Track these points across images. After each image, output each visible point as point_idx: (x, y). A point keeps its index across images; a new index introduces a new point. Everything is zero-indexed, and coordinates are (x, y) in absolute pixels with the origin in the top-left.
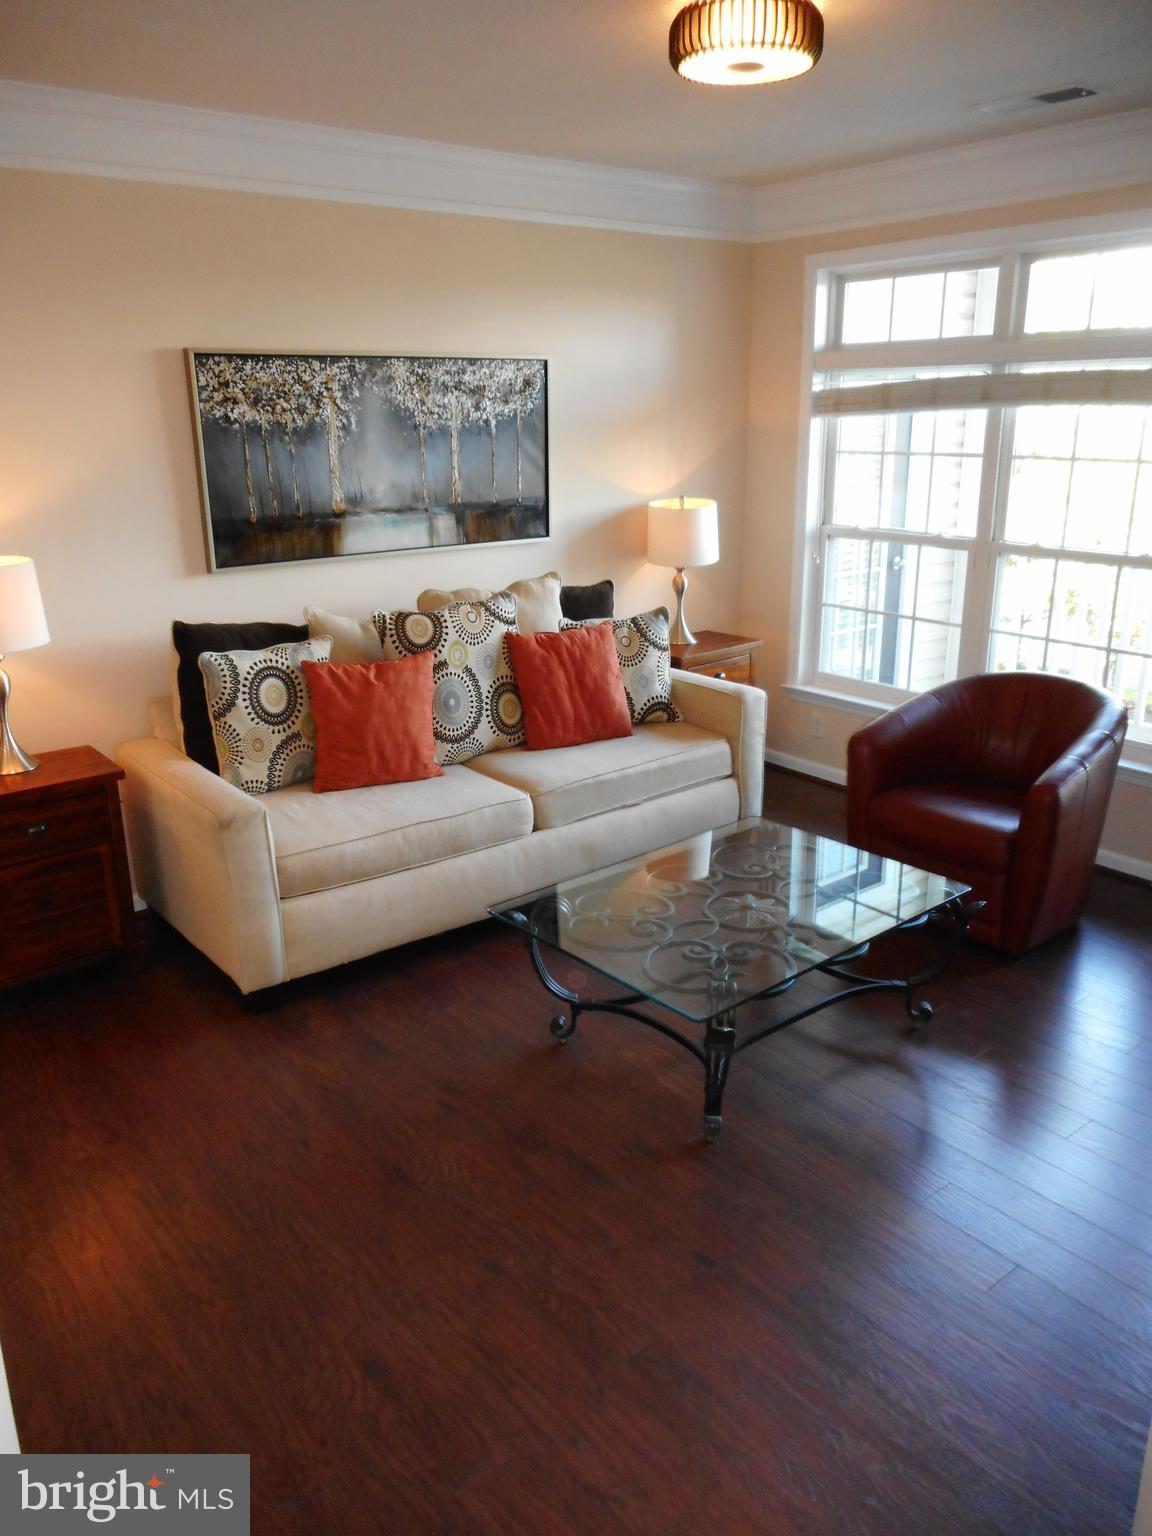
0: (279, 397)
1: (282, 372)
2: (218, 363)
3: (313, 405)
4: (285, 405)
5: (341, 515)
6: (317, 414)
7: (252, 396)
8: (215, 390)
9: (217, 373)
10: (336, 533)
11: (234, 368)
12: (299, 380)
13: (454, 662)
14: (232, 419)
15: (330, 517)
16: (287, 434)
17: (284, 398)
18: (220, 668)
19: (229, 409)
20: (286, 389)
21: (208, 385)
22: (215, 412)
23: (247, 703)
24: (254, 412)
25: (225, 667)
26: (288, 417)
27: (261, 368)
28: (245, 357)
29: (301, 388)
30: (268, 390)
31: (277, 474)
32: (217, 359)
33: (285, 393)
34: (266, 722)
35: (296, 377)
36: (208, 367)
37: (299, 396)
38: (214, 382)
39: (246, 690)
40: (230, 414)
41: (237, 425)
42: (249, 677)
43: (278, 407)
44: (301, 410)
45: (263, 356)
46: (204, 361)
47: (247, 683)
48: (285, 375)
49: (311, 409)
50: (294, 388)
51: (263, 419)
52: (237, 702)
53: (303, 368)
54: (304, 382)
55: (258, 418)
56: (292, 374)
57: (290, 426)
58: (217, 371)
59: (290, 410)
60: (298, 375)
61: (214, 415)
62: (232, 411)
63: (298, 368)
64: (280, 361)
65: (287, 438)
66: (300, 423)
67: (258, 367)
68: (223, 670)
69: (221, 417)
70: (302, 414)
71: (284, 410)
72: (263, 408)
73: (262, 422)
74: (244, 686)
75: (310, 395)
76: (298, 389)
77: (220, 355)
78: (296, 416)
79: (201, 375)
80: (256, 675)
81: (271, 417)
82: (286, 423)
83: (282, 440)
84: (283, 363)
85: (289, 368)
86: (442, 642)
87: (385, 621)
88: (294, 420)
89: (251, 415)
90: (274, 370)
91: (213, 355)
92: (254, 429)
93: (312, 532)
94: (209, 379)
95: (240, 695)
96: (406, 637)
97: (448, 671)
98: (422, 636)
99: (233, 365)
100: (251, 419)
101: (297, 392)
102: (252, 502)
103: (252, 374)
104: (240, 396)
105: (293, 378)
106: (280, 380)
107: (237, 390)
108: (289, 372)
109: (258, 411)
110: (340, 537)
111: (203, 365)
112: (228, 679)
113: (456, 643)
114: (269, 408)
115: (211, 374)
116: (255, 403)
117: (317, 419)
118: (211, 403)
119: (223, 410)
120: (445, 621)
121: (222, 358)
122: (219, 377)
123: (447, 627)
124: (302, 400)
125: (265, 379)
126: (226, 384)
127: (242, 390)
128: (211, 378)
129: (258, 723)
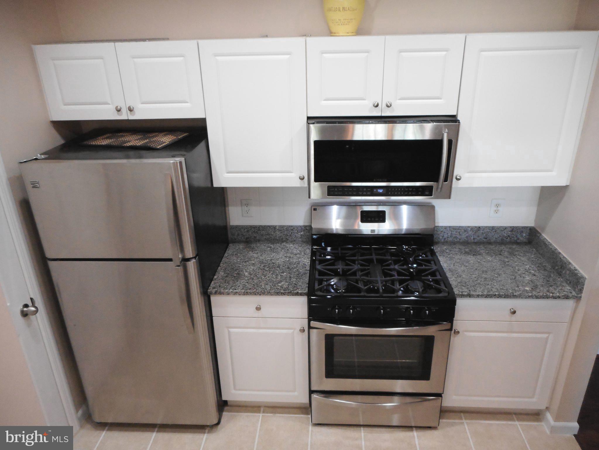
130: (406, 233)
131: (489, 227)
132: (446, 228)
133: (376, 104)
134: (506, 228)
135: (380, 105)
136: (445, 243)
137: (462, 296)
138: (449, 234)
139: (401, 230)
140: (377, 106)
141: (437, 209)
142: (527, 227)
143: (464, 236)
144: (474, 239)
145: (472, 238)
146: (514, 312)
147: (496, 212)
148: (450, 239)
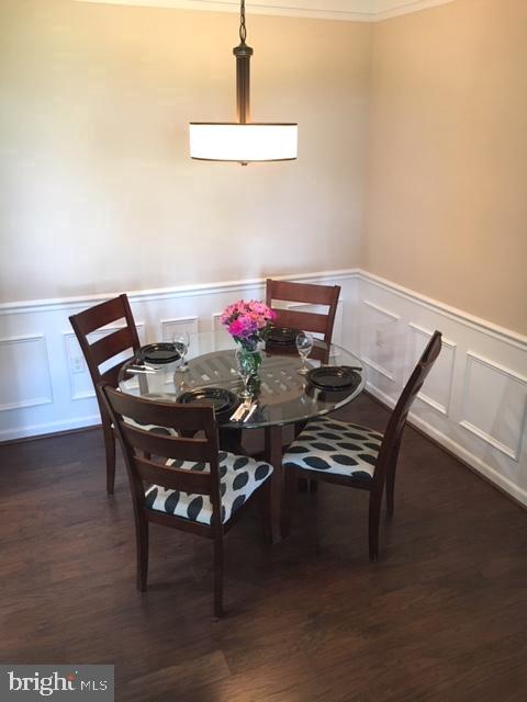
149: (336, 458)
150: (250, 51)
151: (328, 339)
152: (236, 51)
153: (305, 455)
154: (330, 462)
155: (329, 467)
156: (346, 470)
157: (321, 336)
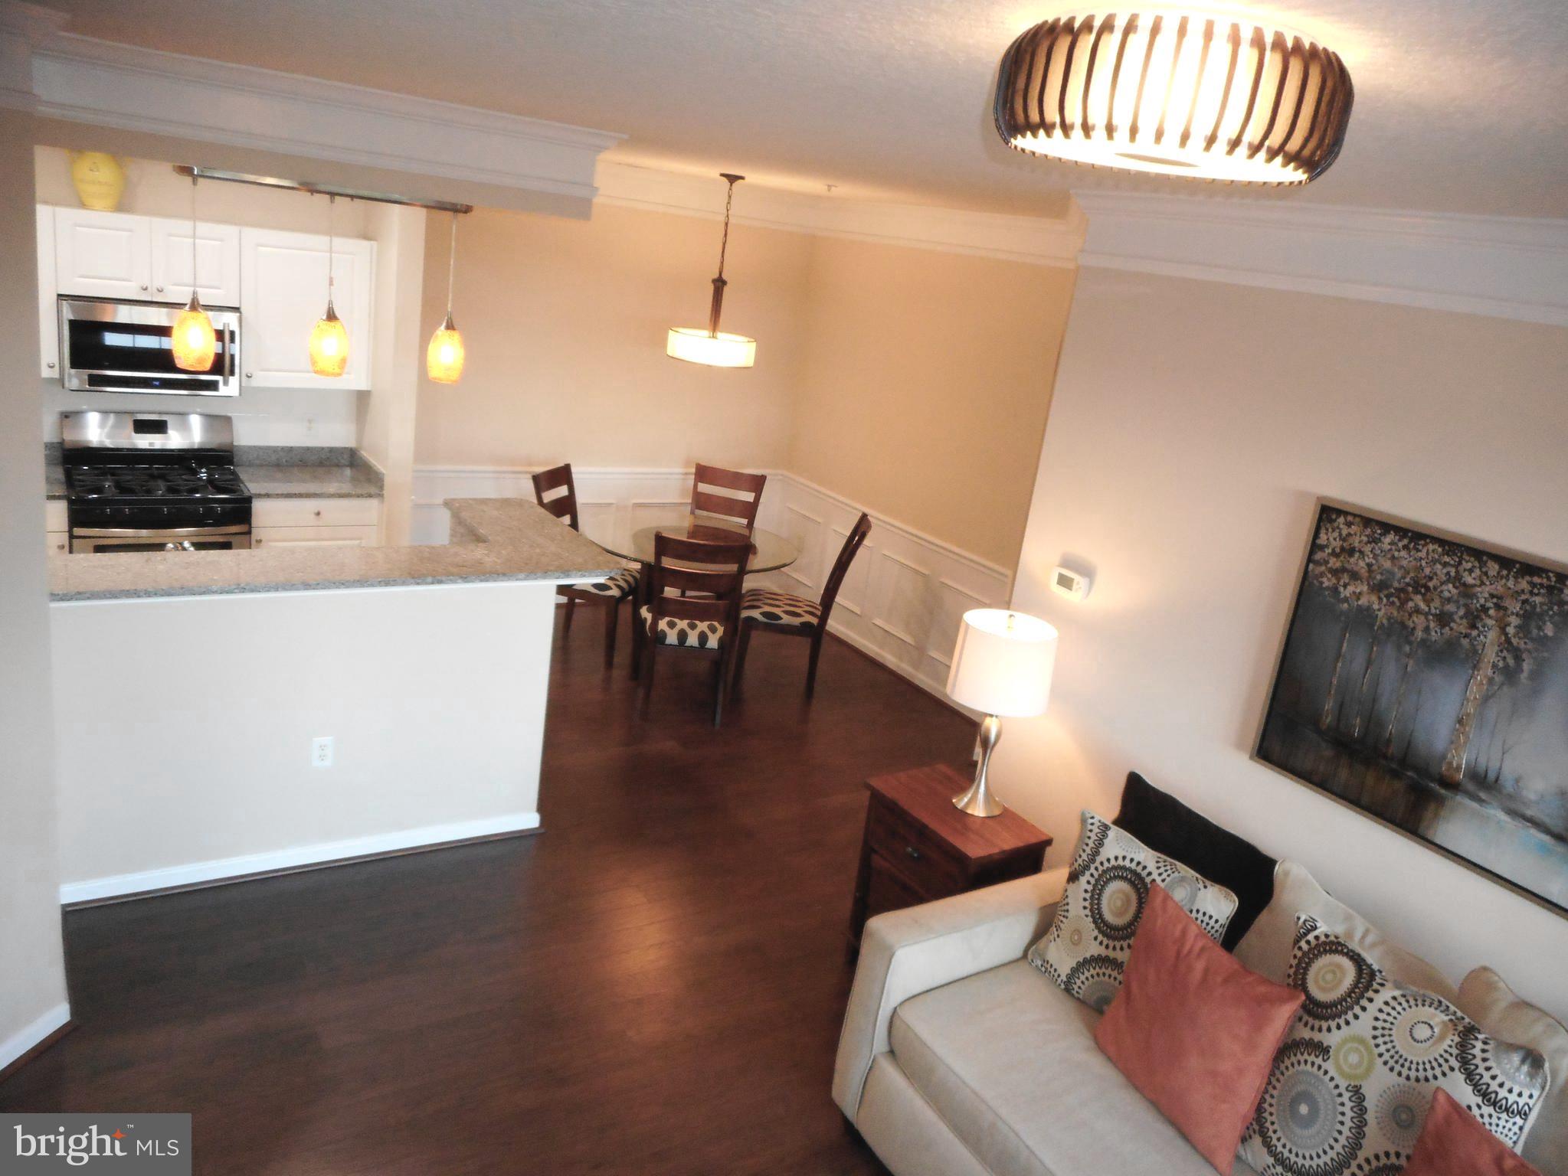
0: (1417, 592)
1: (1434, 561)
2: (1349, 524)
3: (1464, 621)
4: (1423, 606)
5: (1453, 786)
6: (1466, 636)
7: (1379, 577)
8: (1334, 554)
9: (1344, 535)
10: (1432, 807)
11: (1367, 536)
12: (1457, 580)
13: (1342, 1061)
14: (1342, 596)
15: (1433, 780)
16: (1410, 643)
17: (1424, 595)
18: (1089, 834)
19: (1342, 583)
20: (1431, 584)
21: (1327, 546)
22: (1324, 579)
23: (1090, 888)
24: (1374, 598)
25: (1094, 837)
26: (1419, 621)
27: (1405, 547)
28: (1387, 527)
29: (1454, 591)
30: (1404, 578)
31: (1376, 684)
32: (1350, 518)
33: (1427, 589)
34: (1095, 922)
35: (1453, 574)
36: (1336, 524)
37: (1449, 600)
38: (1337, 544)
39: (1096, 874)
40: (1342, 589)
41: (1346, 605)
42: (1106, 865)
43: (1411, 604)
44: (1443, 619)
45: (1412, 532)
46: (1334, 517)
47: (1101, 868)
48: (1439, 566)
49: (1460, 626)
50: (1444, 587)
51: (1382, 611)
52: (1081, 877)
53: (1469, 565)
54: (1465, 585)
55: (1376, 607)
56: (1449, 569)
57: (1419, 634)
58: (1345, 532)
59: (1426, 614)
60: (1457, 572)
61: (1322, 583)
62: (1345, 586)
63: (1460, 563)
64: (1436, 546)
65: (1407, 648)
66: (1434, 636)
67: (1400, 544)
68: (1089, 838)
69: (1327, 588)
70: (1443, 626)
71: (1417, 611)
72: (1388, 596)
73: (1380, 614)
74: (1096, 869)
75: (1466, 605)
76: (1449, 590)
77: (1355, 515)
78: (1432, 625)
79: (1323, 531)
80: (1114, 868)
81: (1395, 613)
82: (1414, 629)
83: (1399, 648)
84: (1440, 550)
85: (1446, 559)
86: (1342, 1022)
87: (1309, 931)
88: (1427, 629)
89: (1368, 600)
90: (1423, 554)
91: (1346, 513)
92: (1365, 616)
93: (1398, 785)
94: (1331, 539)
95: (1088, 873)
96: (1305, 974)
97: (1325, 1066)
98: (1324, 990)
99: (1368, 531)
100: (1366, 604)
101: (1446, 594)
102: (1329, 705)
103: (1391, 550)
104: (1364, 572)
105: (1448, 573)
106: (1427, 571)
107: (1362, 564)
108: (1445, 564)
109: (1380, 599)
110: (1436, 816)
111: (1331, 521)
112: (1088, 851)
113: (1361, 1041)
114: (1396, 600)
115: (1336, 534)
116: (1378, 588)
117: (1465, 642)
118: (1323, 568)
119: (1334, 581)
120: (1371, 1000)
121: (1357, 520)
122: (1344, 540)
123: (1364, 1009)
124: (1450, 607)
125: (1404, 563)
126: (1351, 552)
127: (1369, 565)
128: (1335, 539)
129: (1087, 916)
130: (200, 447)
131: (303, 448)
132: (250, 447)
133: (145, 287)
134: (323, 448)
135: (149, 289)
136: (251, 465)
137: (259, 496)
138: (255, 456)
139: (194, 443)
140: (146, 289)
141: (235, 422)
142: (347, 448)
143: (274, 458)
144: (286, 461)
145: (284, 460)
146: (318, 514)
147: (310, 429)
148: (258, 462)
149: (787, 613)
150: (724, 283)
151: (750, 525)
152: (714, 281)
153: (761, 610)
154: (783, 615)
155: (782, 619)
156: (796, 621)
157: (745, 521)
